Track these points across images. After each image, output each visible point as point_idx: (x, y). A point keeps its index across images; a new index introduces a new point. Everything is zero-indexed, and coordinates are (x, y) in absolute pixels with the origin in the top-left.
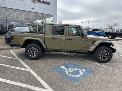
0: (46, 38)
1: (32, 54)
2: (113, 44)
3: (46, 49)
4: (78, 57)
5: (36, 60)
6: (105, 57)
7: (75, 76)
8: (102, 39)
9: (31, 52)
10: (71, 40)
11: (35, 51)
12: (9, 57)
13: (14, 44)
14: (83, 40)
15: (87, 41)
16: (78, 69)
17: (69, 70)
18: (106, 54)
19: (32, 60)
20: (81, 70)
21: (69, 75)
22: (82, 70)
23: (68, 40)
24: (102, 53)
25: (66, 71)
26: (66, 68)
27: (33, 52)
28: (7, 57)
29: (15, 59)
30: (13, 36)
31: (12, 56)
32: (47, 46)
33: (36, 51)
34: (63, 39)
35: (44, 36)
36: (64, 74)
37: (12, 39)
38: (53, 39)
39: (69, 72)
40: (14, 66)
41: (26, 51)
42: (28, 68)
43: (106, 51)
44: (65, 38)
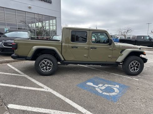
0: (63, 47)
1: (45, 68)
2: (144, 53)
3: (63, 61)
4: (101, 70)
5: (51, 76)
6: (136, 68)
7: (110, 94)
9: (44, 66)
10: (96, 48)
11: (49, 65)
12: (10, 74)
13: (18, 56)
14: (110, 48)
16: (110, 85)
17: (100, 87)
18: (136, 65)
19: (46, 76)
20: (113, 86)
21: (103, 93)
22: (115, 85)
23: (91, 48)
24: (133, 64)
25: (97, 89)
26: (94, 84)
27: (46, 66)
28: (8, 74)
29: (21, 75)
30: (17, 44)
31: (14, 73)
32: (64, 57)
33: (51, 64)
34: (85, 47)
35: (61, 44)
36: (97, 93)
37: (16, 48)
38: (72, 47)
39: (101, 89)
40: (24, 86)
41: (37, 65)
42: (45, 87)
43: (136, 62)
44: (88, 46)
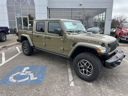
0: (33, 35)
6: (87, 71)
8: (87, 41)
10: (50, 38)
15: (66, 41)
17: (24, 72)
18: (88, 67)
23: (47, 38)
27: (26, 48)
34: (43, 37)
43: (87, 62)
